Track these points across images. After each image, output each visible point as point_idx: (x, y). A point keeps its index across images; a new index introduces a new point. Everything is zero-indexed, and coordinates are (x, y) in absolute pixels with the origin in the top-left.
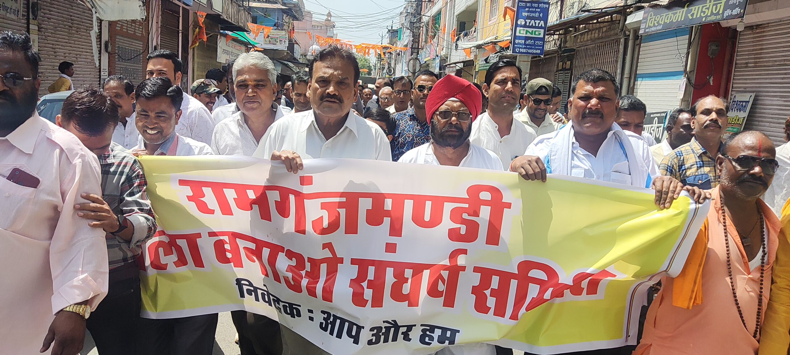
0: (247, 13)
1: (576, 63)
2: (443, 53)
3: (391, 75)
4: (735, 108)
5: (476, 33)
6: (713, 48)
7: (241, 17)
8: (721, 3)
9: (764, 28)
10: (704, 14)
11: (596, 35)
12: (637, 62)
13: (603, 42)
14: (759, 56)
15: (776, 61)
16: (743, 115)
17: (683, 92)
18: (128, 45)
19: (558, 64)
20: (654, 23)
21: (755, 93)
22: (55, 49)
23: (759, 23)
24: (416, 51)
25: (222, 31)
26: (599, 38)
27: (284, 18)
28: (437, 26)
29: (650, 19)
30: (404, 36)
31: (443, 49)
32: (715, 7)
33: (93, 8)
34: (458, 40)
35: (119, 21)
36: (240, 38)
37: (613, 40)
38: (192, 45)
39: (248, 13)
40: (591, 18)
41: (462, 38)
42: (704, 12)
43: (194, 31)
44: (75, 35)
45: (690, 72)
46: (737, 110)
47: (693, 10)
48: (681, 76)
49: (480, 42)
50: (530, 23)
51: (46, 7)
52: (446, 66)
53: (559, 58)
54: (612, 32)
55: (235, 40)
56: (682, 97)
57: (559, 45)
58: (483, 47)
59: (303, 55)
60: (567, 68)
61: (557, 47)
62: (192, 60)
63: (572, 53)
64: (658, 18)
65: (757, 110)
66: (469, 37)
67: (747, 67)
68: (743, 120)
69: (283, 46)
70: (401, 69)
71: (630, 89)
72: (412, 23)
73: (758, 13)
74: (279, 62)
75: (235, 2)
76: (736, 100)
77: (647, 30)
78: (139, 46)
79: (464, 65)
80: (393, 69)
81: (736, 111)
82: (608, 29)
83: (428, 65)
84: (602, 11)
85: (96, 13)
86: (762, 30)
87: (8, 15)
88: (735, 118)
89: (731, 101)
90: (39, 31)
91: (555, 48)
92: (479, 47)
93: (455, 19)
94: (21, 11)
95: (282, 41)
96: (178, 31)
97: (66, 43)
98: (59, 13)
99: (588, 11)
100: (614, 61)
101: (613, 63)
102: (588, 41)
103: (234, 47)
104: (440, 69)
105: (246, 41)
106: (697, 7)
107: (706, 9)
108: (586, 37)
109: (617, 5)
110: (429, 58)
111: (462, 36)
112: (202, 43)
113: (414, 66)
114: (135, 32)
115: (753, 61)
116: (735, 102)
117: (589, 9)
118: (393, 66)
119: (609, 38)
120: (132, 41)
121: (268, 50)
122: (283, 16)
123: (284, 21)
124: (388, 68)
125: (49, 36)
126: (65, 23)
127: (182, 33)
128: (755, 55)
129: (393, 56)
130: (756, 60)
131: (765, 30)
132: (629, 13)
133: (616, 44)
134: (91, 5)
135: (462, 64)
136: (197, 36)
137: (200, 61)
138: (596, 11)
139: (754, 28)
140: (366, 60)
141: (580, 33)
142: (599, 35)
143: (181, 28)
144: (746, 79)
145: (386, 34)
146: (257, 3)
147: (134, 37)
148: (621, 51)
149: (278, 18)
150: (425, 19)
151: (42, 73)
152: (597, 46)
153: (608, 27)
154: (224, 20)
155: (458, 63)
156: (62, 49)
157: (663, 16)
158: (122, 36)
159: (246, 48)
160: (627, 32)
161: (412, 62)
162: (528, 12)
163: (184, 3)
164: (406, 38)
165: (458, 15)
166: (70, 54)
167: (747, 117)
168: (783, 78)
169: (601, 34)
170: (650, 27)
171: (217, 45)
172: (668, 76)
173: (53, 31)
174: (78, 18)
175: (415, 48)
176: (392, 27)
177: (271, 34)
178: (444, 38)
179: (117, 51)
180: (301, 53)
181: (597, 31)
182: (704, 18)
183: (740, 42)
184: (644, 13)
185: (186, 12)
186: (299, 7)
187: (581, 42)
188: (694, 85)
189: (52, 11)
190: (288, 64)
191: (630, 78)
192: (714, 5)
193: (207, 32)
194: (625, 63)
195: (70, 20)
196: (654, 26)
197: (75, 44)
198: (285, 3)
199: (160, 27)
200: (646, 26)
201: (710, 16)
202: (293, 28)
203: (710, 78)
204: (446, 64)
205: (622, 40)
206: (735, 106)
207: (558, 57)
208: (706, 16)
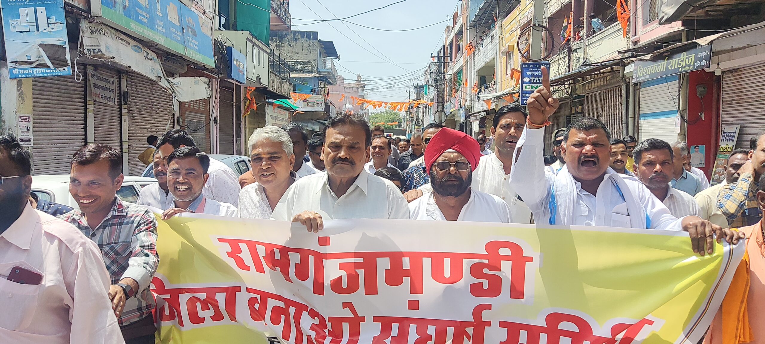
0: (288, 84)
1: (587, 107)
2: (467, 103)
3: (420, 126)
4: (726, 138)
5: (495, 85)
6: (700, 89)
7: (284, 87)
8: (692, 56)
9: (741, 71)
10: (680, 66)
11: (602, 83)
12: (639, 104)
13: (608, 89)
14: (740, 94)
15: (754, 98)
16: (733, 143)
17: (680, 128)
18: (194, 118)
19: (571, 109)
20: (643, 74)
21: (740, 125)
22: (140, 126)
23: (737, 68)
24: (441, 104)
25: (267, 100)
26: (604, 85)
27: (320, 84)
28: (460, 81)
29: (640, 70)
30: (430, 91)
31: (466, 101)
32: (687, 59)
33: (173, 93)
34: (480, 92)
35: (191, 101)
36: (284, 105)
37: (617, 86)
38: (244, 114)
39: (290, 84)
40: (594, 70)
41: (483, 90)
42: (680, 64)
43: (245, 103)
44: (155, 114)
45: (683, 110)
46: (727, 139)
47: (672, 62)
48: (676, 114)
49: (499, 94)
50: (534, 80)
51: (132, 94)
52: (470, 115)
53: (572, 104)
54: (615, 80)
55: (280, 107)
56: (679, 132)
57: (570, 93)
58: (501, 98)
59: (337, 114)
60: (579, 112)
61: (569, 94)
62: (244, 126)
63: (582, 99)
64: (645, 69)
65: (744, 139)
66: (489, 89)
67: (732, 103)
68: (733, 148)
69: (320, 108)
70: (429, 120)
71: (635, 127)
72: (436, 81)
73: (732, 60)
74: (317, 121)
75: (279, 76)
76: (726, 132)
77: (638, 80)
78: (202, 118)
79: (487, 113)
80: (422, 121)
81: (726, 141)
82: (612, 77)
83: (454, 115)
84: (601, 64)
85: (175, 96)
86: (740, 73)
87: (109, 103)
88: (726, 147)
89: (722, 133)
90: (128, 113)
91: (567, 95)
92: (498, 98)
93: (475, 75)
94: (117, 99)
95: (319, 103)
96: (233, 104)
97: (148, 120)
98: (142, 98)
99: (589, 65)
100: (619, 104)
101: (618, 106)
102: (595, 88)
103: (279, 113)
104: (466, 118)
105: (289, 106)
106: (674, 60)
107: (681, 61)
108: (593, 85)
109: (615, 59)
110: (454, 109)
111: (483, 89)
112: (253, 112)
113: (440, 117)
114: (199, 107)
115: (736, 98)
116: (725, 133)
117: (590, 63)
118: (421, 118)
119: (613, 85)
120: (198, 115)
121: (307, 112)
122: (318, 83)
123: (319, 87)
124: (417, 120)
125: (135, 116)
126: (147, 105)
127: (236, 105)
128: (737, 94)
129: (421, 109)
130: (738, 98)
131: (742, 73)
132: (626, 64)
133: (619, 90)
134: (171, 91)
135: (485, 113)
136: (248, 106)
137: (251, 126)
138: (596, 64)
139: (733, 72)
140: (395, 114)
141: (588, 82)
142: (604, 82)
143: (235, 101)
144: (732, 114)
145: (413, 90)
146: (295, 74)
147: (198, 112)
148: (624, 96)
149: (314, 84)
150: (447, 77)
151: (131, 145)
152: (603, 93)
153: (611, 76)
154: (270, 91)
155: (481, 112)
156: (145, 126)
157: (649, 67)
158: (190, 112)
159: (289, 113)
160: (627, 80)
161: (438, 114)
162: (531, 71)
163: (237, 81)
164: (432, 93)
165: (478, 71)
166: (151, 129)
167: (736, 145)
168: (761, 112)
169: (605, 82)
170: (640, 77)
171: (265, 112)
172: (665, 115)
173: (138, 112)
174: (157, 100)
175: (441, 102)
176: (418, 84)
177: (309, 99)
178: (466, 92)
179: (186, 124)
180: (336, 112)
181: (602, 80)
182: (680, 69)
183: (723, 83)
184: (635, 66)
185: (239, 88)
186: (333, 74)
187: (590, 89)
188: (688, 121)
189: (137, 97)
190: (325, 123)
191: (634, 118)
192: (686, 58)
193: (257, 102)
194: (629, 105)
195: (151, 103)
196: (643, 76)
197: (154, 121)
198: (320, 72)
199: (219, 102)
200: (637, 76)
201: (685, 67)
202: (328, 92)
203: (701, 114)
204: (470, 114)
205: (624, 87)
206: (725, 136)
207: (571, 102)
208: (682, 67)
